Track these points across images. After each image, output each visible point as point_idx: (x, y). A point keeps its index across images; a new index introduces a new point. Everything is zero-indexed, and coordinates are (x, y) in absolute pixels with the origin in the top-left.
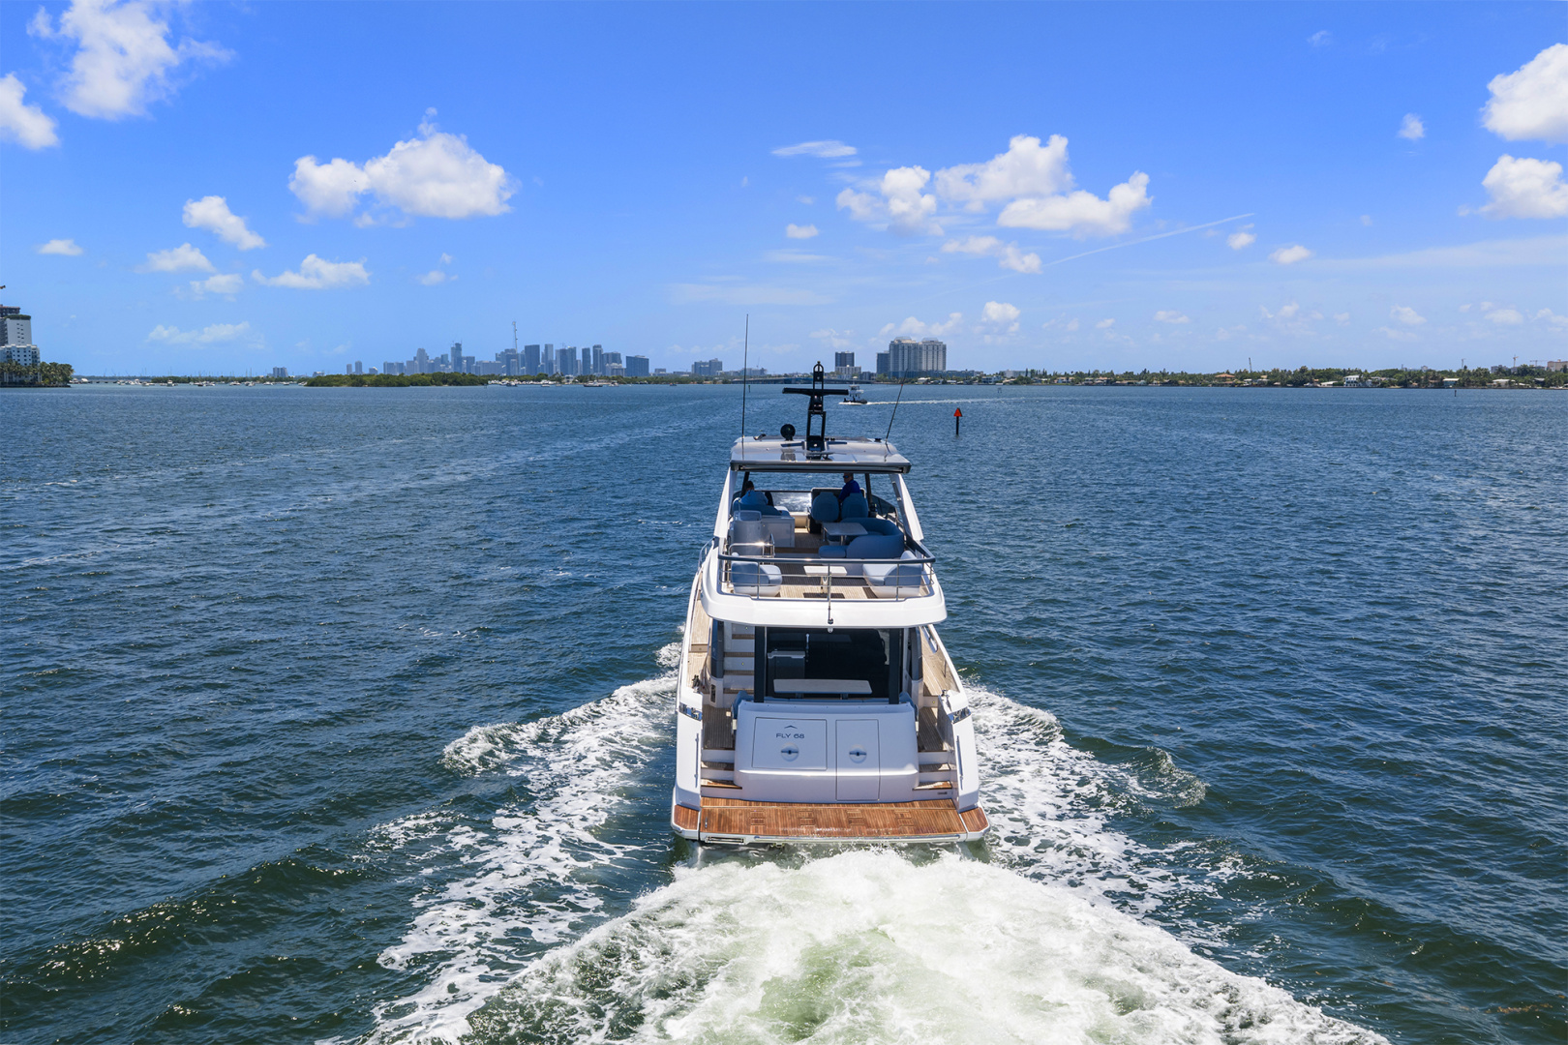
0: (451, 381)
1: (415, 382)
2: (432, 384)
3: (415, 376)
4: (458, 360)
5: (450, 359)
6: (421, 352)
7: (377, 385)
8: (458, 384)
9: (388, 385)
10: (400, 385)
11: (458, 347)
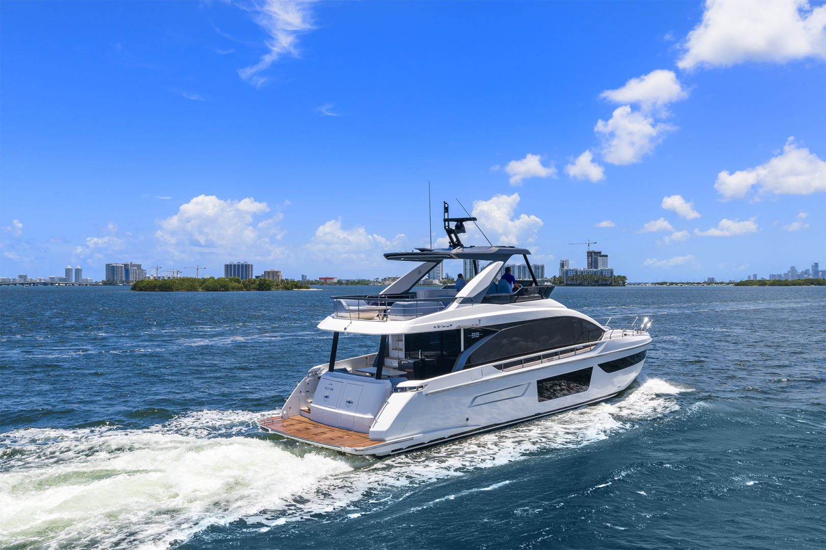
0: (816, 283)
1: (794, 284)
2: (804, 285)
3: (793, 281)
4: (816, 272)
5: (811, 272)
6: (793, 268)
7: (773, 285)
8: (820, 285)
9: (780, 285)
10: (786, 285)
11: (816, 265)
